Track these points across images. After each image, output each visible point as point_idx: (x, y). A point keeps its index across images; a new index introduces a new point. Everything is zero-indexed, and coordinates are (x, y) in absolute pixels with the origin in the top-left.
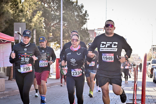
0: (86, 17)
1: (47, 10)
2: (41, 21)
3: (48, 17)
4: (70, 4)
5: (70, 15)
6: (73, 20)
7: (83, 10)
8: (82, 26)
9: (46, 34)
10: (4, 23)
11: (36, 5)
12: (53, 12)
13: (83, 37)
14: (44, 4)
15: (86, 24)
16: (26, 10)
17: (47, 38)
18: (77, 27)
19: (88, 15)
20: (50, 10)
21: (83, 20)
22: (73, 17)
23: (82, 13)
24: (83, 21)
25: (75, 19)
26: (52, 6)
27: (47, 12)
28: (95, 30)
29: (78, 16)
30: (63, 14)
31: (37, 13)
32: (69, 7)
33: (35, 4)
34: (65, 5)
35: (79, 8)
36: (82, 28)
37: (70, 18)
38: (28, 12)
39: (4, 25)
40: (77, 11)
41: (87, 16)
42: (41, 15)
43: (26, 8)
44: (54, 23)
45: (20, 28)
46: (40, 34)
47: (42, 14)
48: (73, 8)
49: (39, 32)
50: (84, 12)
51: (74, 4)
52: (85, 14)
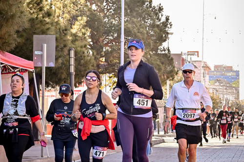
0: (167, 29)
1: (95, 15)
2: (84, 34)
3: (98, 28)
4: (138, 4)
5: (138, 25)
6: (144, 33)
7: (162, 16)
8: (161, 44)
9: (93, 58)
10: (16, 36)
11: (76, 6)
12: (106, 20)
13: (161, 65)
14: (91, 4)
15: (167, 42)
16: (57, 14)
17: (95, 65)
18: (150, 46)
19: (171, 25)
20: (102, 15)
21: (162, 33)
22: (143, 28)
23: (160, 20)
24: (162, 36)
25: (148, 33)
26: (106, 7)
27: (96, 18)
28: (183, 54)
29: (153, 26)
30: (125, 22)
31: (77, 20)
32: (137, 9)
33: (73, 3)
34: (128, 6)
35: (154, 12)
36: (159, 48)
37: (139, 29)
38: (60, 18)
39: (15, 40)
40: (151, 17)
41: (169, 26)
42: (85, 24)
43: (57, 11)
44: (108, 39)
45: (45, 45)
46: (82, 59)
47: (86, 22)
48: (144, 11)
49: (81, 53)
50: (163, 19)
51: (145, 4)
52: (166, 23)
